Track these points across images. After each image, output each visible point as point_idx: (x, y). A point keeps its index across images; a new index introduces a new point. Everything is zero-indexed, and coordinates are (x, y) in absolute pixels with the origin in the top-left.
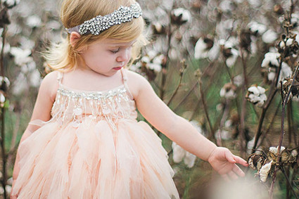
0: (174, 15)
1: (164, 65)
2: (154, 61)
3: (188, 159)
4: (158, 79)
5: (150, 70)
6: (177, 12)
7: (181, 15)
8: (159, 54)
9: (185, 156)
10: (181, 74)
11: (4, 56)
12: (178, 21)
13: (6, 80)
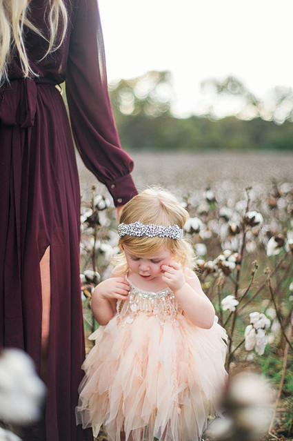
0: (248, 218)
1: (238, 263)
2: (229, 259)
3: (258, 347)
4: (233, 275)
5: (225, 267)
6: (250, 215)
7: (254, 217)
8: (234, 252)
9: (256, 344)
10: (253, 274)
11: (96, 252)
12: (251, 222)
13: (97, 274)
